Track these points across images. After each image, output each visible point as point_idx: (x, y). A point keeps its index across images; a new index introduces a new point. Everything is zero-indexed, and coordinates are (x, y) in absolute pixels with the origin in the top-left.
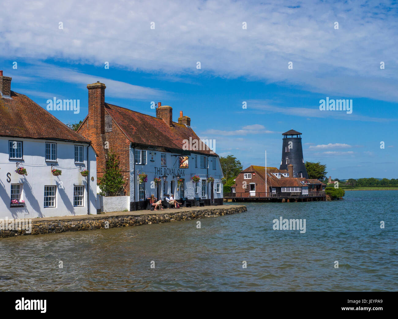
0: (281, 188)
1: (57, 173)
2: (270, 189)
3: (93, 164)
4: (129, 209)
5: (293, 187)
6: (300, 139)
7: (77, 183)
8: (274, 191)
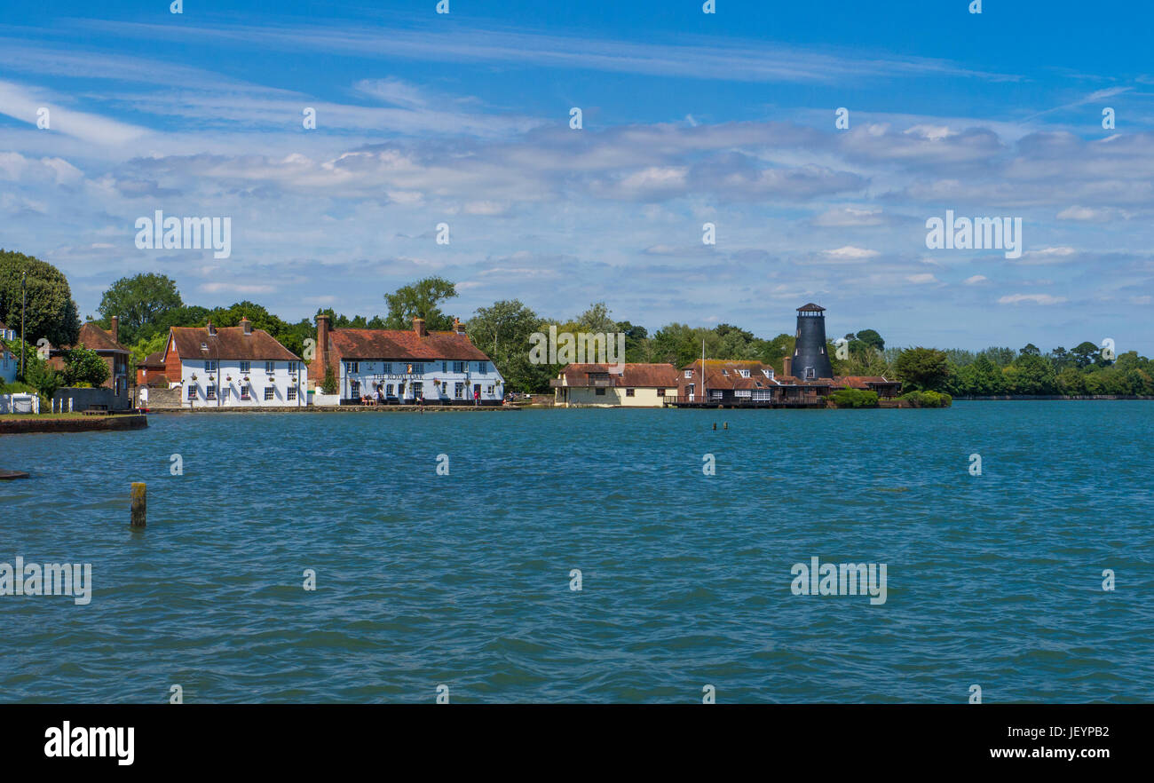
0: (734, 391)
1: (272, 380)
2: (710, 392)
3: (304, 373)
4: (339, 403)
5: (745, 390)
6: (822, 318)
7: (290, 386)
8: (720, 396)
